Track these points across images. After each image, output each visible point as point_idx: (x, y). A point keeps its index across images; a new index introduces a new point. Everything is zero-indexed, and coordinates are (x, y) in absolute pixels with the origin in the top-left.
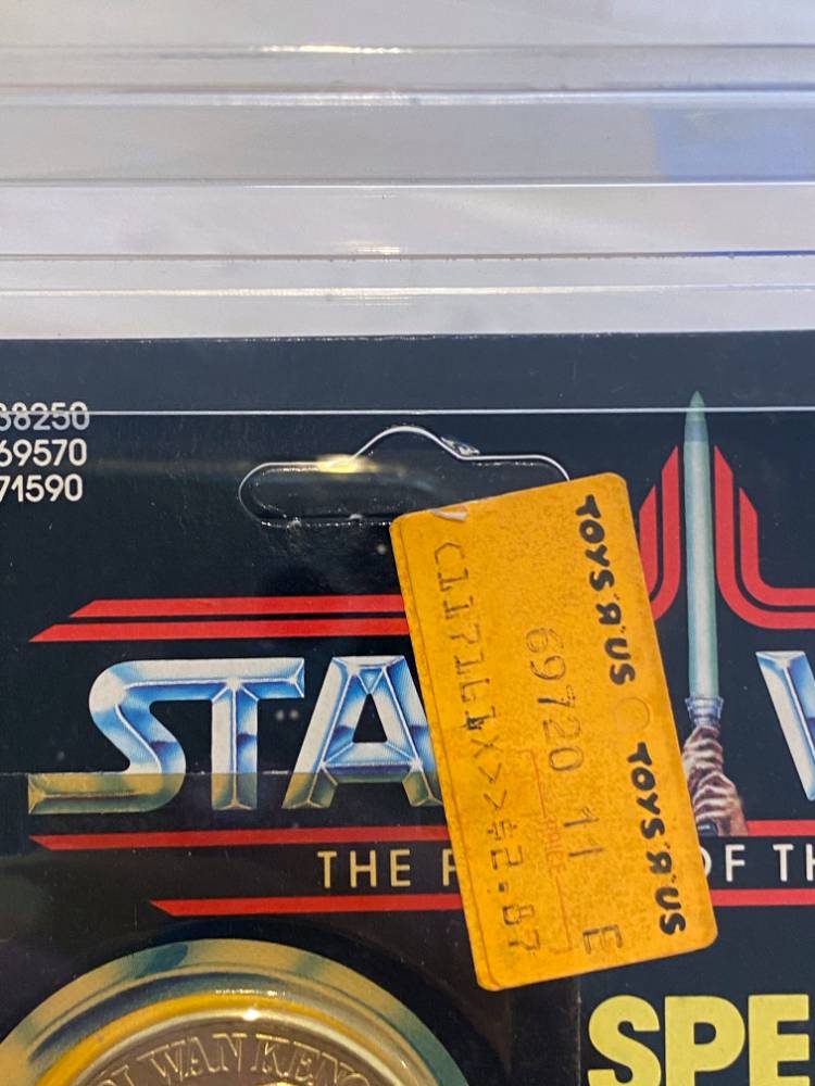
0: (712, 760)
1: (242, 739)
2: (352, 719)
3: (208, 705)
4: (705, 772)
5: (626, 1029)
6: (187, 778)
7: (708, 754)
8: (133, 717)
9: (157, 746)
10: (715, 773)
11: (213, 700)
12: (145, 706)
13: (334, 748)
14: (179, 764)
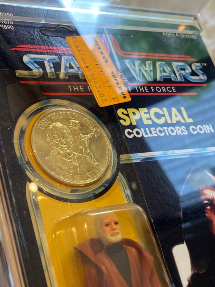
0: (122, 74)
1: (51, 67)
2: (68, 65)
3: (43, 62)
4: (122, 76)
5: (123, 113)
6: (43, 73)
7: (122, 73)
8: (31, 63)
9: (37, 68)
10: (123, 76)
11: (44, 61)
12: (33, 61)
13: (66, 70)
14: (41, 70)
